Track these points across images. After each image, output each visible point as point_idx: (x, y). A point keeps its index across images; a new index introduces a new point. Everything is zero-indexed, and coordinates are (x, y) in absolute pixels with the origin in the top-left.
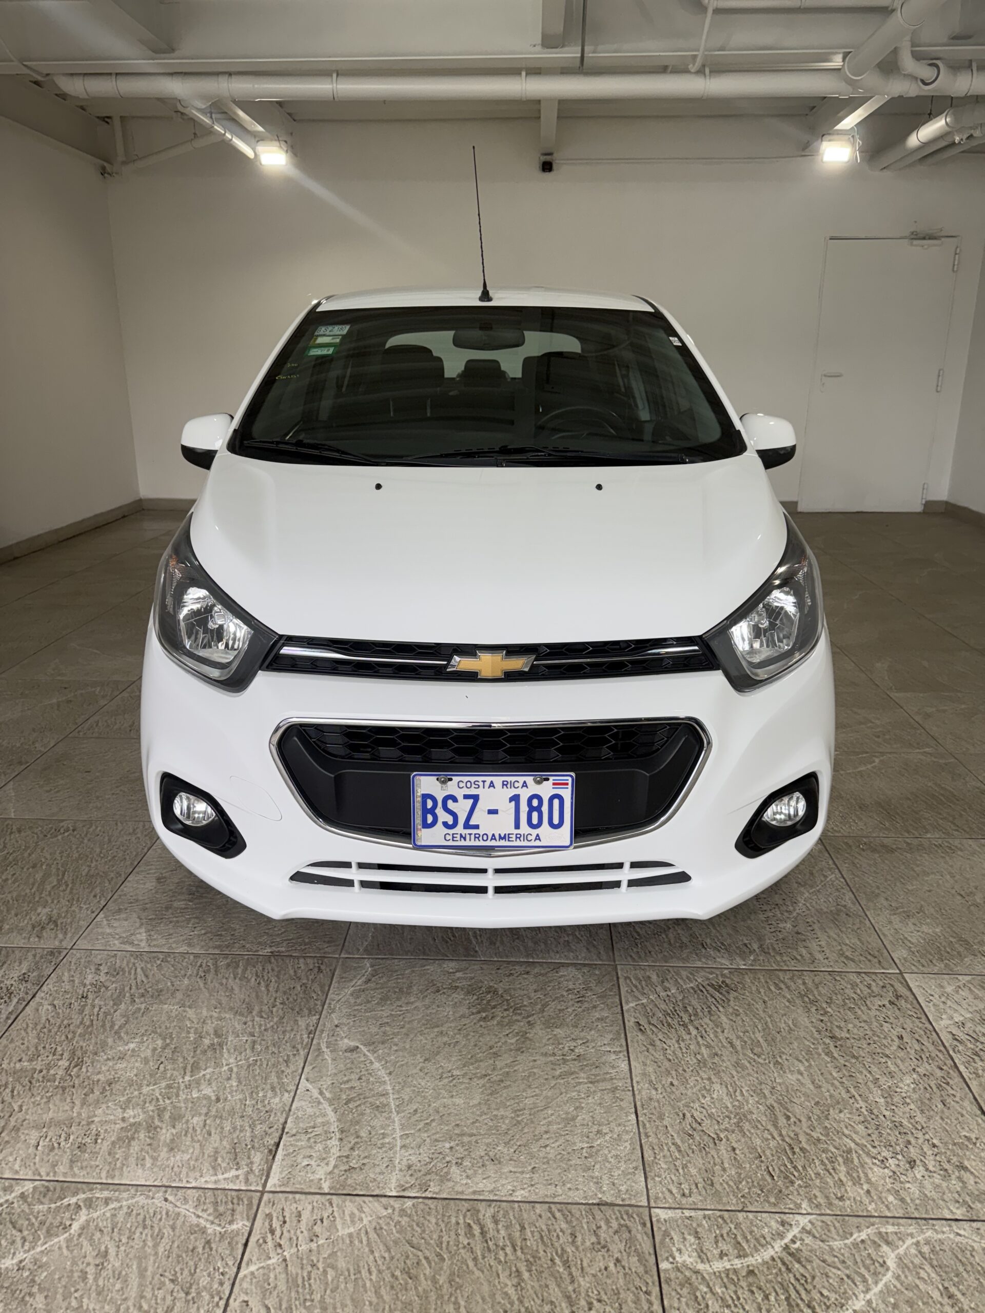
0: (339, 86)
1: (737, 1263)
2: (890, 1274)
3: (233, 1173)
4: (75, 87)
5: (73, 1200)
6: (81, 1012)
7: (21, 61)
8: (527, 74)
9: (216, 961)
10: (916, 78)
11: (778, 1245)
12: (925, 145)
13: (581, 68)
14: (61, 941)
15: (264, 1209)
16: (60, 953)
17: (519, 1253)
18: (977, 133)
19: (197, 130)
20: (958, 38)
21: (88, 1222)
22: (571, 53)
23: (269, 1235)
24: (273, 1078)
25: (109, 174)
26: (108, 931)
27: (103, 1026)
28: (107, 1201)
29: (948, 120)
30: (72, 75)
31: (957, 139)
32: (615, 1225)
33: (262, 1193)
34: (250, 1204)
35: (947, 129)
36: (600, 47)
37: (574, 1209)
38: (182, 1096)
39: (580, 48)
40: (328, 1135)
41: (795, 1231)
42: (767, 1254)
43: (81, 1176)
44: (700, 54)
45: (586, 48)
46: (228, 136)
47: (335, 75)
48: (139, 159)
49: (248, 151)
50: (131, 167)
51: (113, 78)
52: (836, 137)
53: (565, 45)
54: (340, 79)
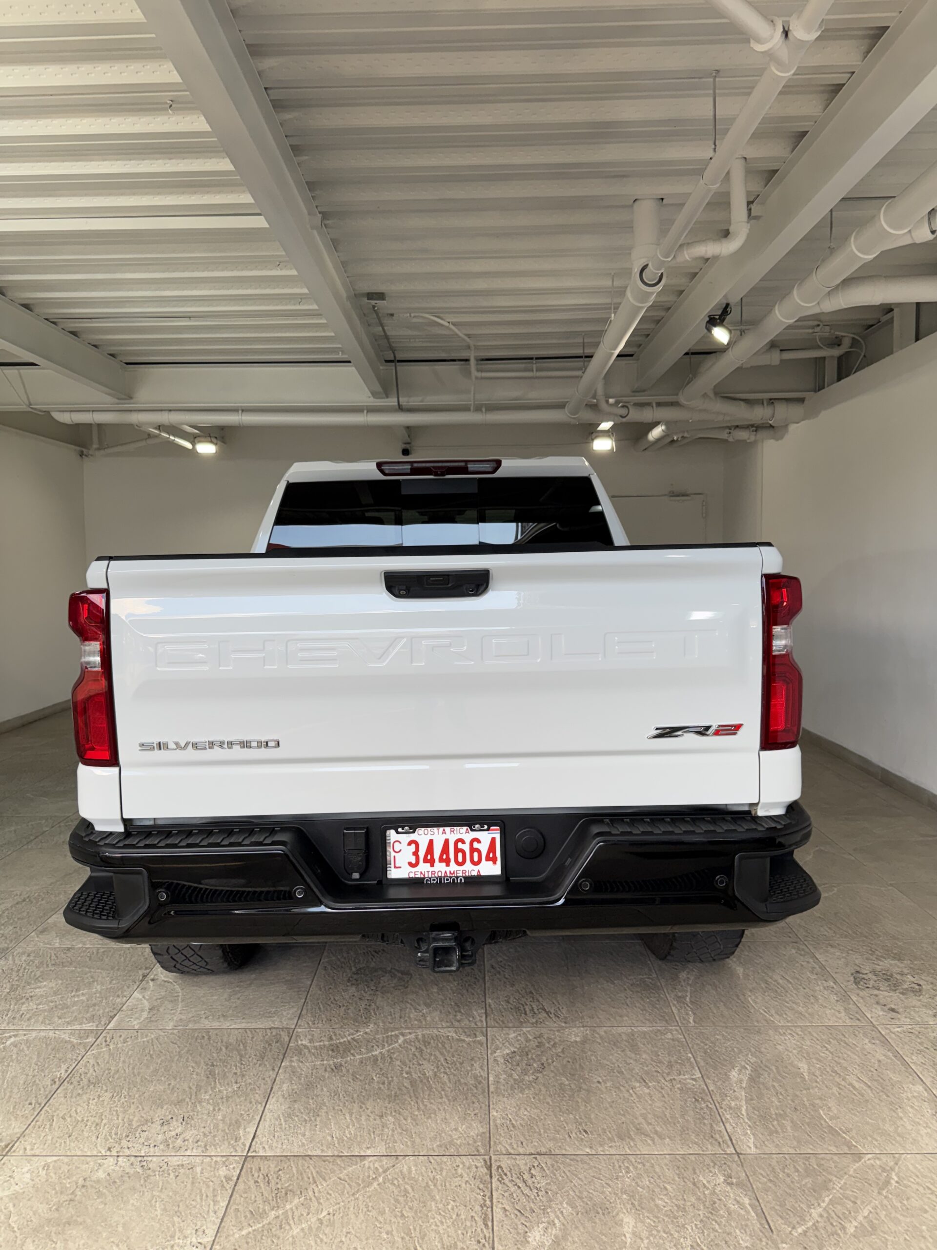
0: (242, 418)
1: (327, 1043)
2: (396, 1045)
3: (91, 1024)
4: (65, 418)
5: (9, 1035)
6: (18, 971)
7: (29, 404)
8: (367, 412)
9: (98, 950)
10: (616, 415)
11: (349, 1038)
12: (658, 440)
13: (401, 408)
14: (8, 944)
15: (103, 1034)
16: (7, 949)
17: (224, 1044)
18: (686, 435)
19: (150, 436)
20: (636, 391)
21: (15, 1042)
23: (104, 1044)
24: (120, 992)
25: (86, 456)
26: (37, 939)
27: (30, 975)
28: (25, 1035)
29: (664, 427)
30: (63, 411)
31: (675, 438)
32: (274, 1033)
33: (104, 1030)
34: (97, 1033)
35: (664, 434)
36: (412, 399)
37: (258, 1030)
38: (69, 1000)
39: (396, 399)
40: (143, 1011)
41: (361, 1033)
42: (342, 1040)
43: (12, 1028)
44: (472, 403)
45: (401, 399)
46: (172, 438)
47: (240, 412)
48: (108, 447)
49: (188, 445)
50: (102, 452)
51: (91, 413)
52: (601, 434)
53: (387, 397)
54: (244, 413)
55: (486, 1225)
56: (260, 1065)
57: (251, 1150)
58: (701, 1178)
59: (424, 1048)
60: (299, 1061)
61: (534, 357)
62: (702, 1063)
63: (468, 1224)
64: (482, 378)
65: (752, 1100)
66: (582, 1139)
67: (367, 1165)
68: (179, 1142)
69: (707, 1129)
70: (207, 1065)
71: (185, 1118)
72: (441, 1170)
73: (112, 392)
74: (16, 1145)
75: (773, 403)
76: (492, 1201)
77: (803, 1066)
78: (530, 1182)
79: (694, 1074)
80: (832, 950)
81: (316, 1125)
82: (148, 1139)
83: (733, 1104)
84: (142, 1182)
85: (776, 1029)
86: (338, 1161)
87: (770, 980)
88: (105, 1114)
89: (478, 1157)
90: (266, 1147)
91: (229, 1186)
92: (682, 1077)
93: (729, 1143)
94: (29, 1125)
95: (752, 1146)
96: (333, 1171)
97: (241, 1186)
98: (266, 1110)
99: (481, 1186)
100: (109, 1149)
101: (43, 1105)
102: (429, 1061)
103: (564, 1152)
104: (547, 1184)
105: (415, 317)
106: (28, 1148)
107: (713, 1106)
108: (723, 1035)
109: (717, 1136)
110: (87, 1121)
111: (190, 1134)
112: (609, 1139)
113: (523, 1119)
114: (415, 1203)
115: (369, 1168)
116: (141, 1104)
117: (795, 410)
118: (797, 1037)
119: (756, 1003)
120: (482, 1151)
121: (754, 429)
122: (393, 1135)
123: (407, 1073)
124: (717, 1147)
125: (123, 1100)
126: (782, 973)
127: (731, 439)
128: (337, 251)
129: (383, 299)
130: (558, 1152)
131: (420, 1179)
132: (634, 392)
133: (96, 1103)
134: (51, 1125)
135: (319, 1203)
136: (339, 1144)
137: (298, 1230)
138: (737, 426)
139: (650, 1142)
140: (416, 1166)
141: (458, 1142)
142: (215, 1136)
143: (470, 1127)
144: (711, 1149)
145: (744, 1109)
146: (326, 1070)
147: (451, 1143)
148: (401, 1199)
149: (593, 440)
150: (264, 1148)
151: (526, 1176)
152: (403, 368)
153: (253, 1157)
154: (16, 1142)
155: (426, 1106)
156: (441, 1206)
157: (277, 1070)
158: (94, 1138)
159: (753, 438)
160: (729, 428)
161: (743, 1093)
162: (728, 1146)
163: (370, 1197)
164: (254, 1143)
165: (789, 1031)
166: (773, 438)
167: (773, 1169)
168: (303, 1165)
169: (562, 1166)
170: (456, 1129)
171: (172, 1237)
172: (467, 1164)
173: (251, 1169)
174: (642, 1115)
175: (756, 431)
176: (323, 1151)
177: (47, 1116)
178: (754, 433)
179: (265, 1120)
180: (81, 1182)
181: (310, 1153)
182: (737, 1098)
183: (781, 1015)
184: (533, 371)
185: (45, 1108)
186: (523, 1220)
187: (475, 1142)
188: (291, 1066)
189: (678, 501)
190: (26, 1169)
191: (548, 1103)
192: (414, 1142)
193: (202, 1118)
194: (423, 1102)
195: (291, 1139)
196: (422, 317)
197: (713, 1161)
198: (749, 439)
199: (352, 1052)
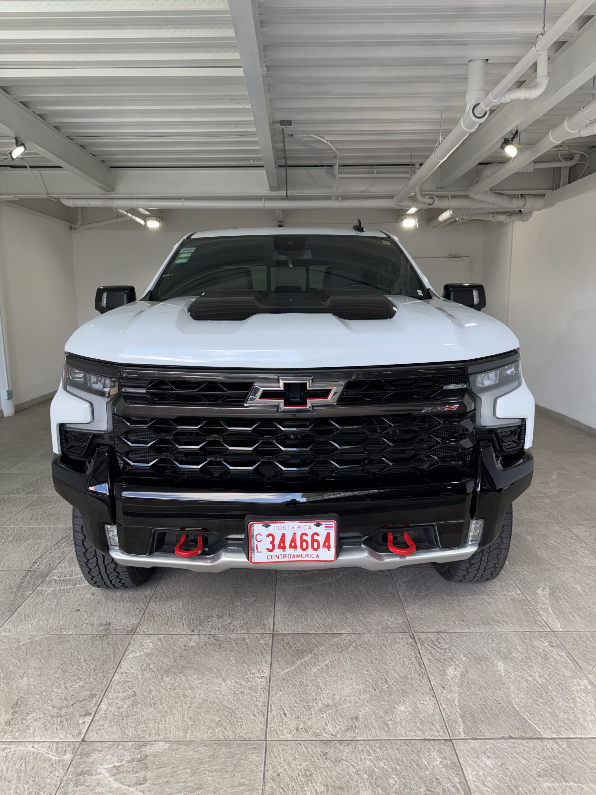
0: (185, 204)
7: (48, 194)
8: (265, 200)
10: (425, 203)
12: (445, 221)
13: (287, 198)
18: (464, 217)
19: (119, 215)
20: (439, 188)
22: (283, 193)
25: (74, 229)
29: (451, 212)
30: (69, 199)
31: (457, 219)
35: (451, 216)
36: (295, 191)
39: (285, 192)
44: (334, 194)
45: (288, 192)
46: (134, 217)
47: (183, 200)
48: (89, 223)
49: (142, 222)
50: (85, 227)
51: (87, 200)
52: (408, 216)
53: (279, 190)
54: (185, 201)
55: (421, 667)
56: (264, 587)
57: (275, 630)
58: (535, 643)
59: (356, 578)
60: (285, 584)
61: (375, 164)
62: (520, 586)
63: (411, 666)
64: (341, 178)
65: (553, 604)
66: (462, 625)
67: (344, 638)
68: (231, 627)
69: (532, 619)
70: (233, 587)
71: (231, 615)
72: (387, 640)
73: (103, 186)
74: (138, 629)
75: (524, 197)
76: (420, 655)
77: (579, 587)
78: (439, 646)
79: (517, 592)
80: (581, 527)
81: (307, 618)
82: (212, 626)
83: (543, 607)
84: (218, 647)
85: (558, 568)
86: (326, 636)
87: (548, 543)
88: (183, 613)
89: (406, 634)
90: (283, 629)
91: (269, 649)
92: (510, 593)
93: (546, 626)
94: (141, 619)
95: (559, 627)
96: (325, 641)
97: (275, 649)
98: (276, 610)
99: (412, 648)
100: (193, 631)
101: (145, 609)
102: (361, 585)
103: (454, 631)
104: (449, 647)
105: (306, 137)
106: (145, 630)
107: (532, 608)
108: (528, 572)
109: (539, 623)
110: (174, 617)
111: (236, 623)
112: (477, 624)
113: (426, 615)
114: (378, 656)
115: (345, 639)
116: (202, 608)
117: (539, 202)
118: (571, 573)
119: (543, 555)
120: (407, 631)
121: (509, 214)
122: (353, 623)
123: (351, 591)
124: (540, 628)
125: (191, 606)
126: (554, 539)
127: (494, 221)
128: (269, 93)
129: (291, 125)
130: (450, 631)
131: (376, 644)
132: (438, 188)
133: (176, 607)
134: (154, 619)
135: (323, 657)
136: (324, 627)
137: (316, 670)
138: (498, 212)
139: (501, 625)
140: (372, 638)
141: (392, 626)
142: (251, 624)
143: (396, 619)
144: (537, 629)
145: (550, 609)
146: (303, 590)
147: (388, 626)
148: (369, 655)
149: (403, 220)
150: (281, 630)
151: (436, 643)
152: (290, 171)
153: (277, 634)
154: (137, 628)
155: (367, 608)
156: (392, 657)
157: (275, 590)
158: (181, 625)
159: (508, 220)
160: (493, 213)
161: (547, 601)
162: (546, 628)
163: (351, 653)
164: (275, 627)
165: (566, 570)
166: (521, 220)
167: (574, 638)
168: (307, 638)
169: (455, 638)
170: (389, 620)
171: (246, 674)
172: (401, 637)
173: (278, 640)
174: (493, 612)
175: (510, 215)
176: (316, 631)
177: (150, 615)
178: (509, 217)
179: (277, 616)
180: (182, 647)
181: (308, 632)
182: (545, 604)
183: (559, 561)
184: (374, 173)
185: (147, 610)
186: (441, 664)
187: (401, 626)
188: (282, 588)
189: (454, 261)
190: (148, 641)
191: (437, 607)
192: (366, 626)
193: (240, 615)
194: (365, 606)
195: (295, 625)
196: (311, 137)
197: (539, 635)
198: (505, 221)
199: (315, 580)
